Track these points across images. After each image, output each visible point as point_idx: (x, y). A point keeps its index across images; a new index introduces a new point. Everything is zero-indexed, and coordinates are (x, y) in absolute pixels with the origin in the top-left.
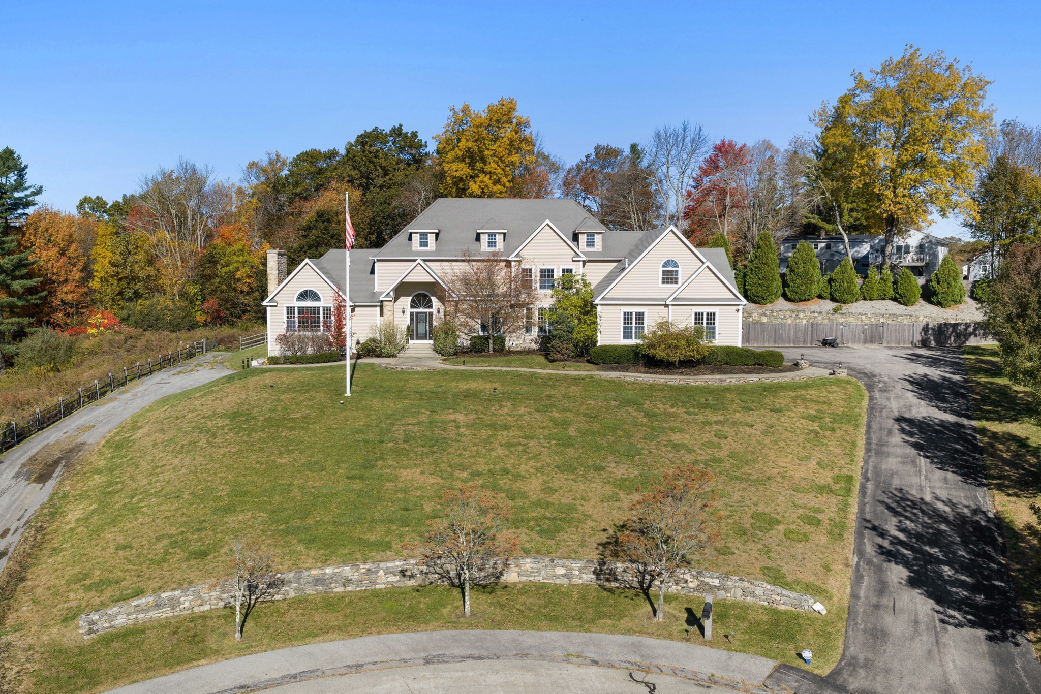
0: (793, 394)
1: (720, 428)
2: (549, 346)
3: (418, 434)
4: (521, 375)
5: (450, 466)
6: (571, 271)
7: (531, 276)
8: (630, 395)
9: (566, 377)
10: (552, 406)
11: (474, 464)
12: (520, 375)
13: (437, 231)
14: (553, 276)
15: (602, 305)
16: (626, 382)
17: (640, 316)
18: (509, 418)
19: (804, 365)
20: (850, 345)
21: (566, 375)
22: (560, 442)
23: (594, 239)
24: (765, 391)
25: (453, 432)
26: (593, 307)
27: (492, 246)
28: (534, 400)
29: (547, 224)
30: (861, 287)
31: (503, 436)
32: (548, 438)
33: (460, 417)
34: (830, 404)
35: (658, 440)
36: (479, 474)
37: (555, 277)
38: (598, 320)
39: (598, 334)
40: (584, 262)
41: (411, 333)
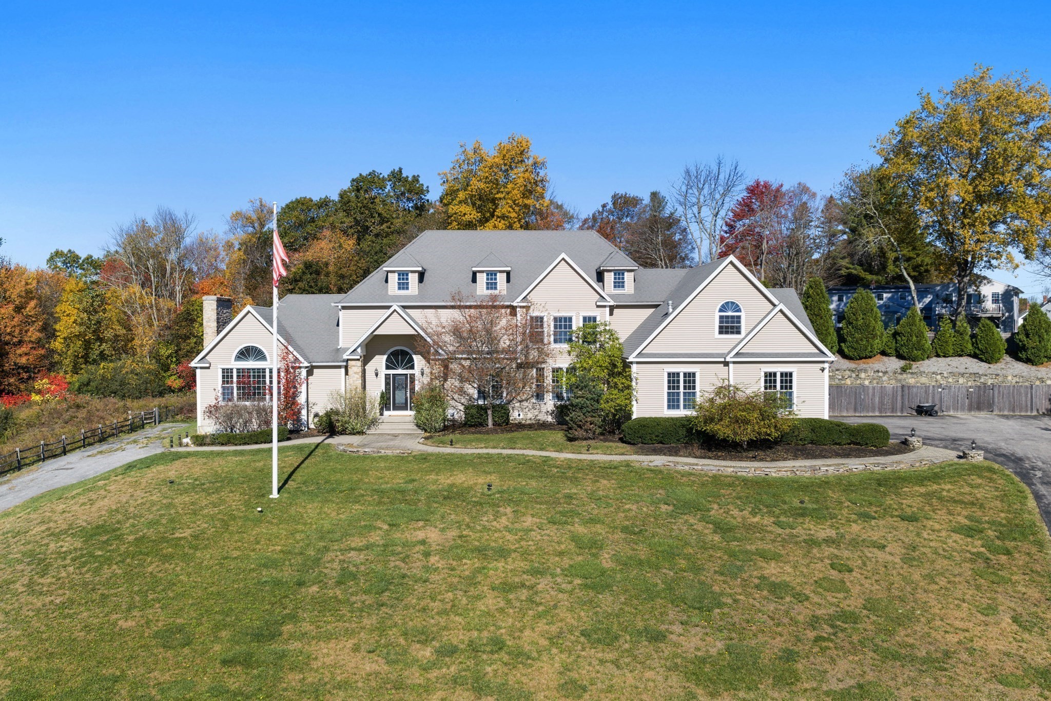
0: (922, 490)
1: (836, 552)
2: (567, 419)
3: (362, 568)
4: (529, 461)
5: (405, 634)
6: (595, 319)
7: (542, 326)
8: (687, 493)
9: (592, 465)
10: (573, 513)
11: (445, 628)
12: (526, 462)
13: (420, 269)
14: (570, 327)
15: (638, 363)
16: (676, 472)
17: (690, 378)
18: (509, 537)
19: (917, 444)
20: (951, 413)
21: (592, 461)
22: (589, 581)
23: (623, 278)
24: (880, 485)
25: (418, 564)
26: (627, 365)
27: (492, 288)
28: (546, 503)
29: (563, 259)
30: (933, 341)
31: (496, 569)
32: (569, 572)
33: (433, 535)
34: (982, 506)
35: (745, 576)
36: (452, 651)
37: (574, 328)
38: (634, 384)
39: (634, 403)
40: (612, 308)
41: (386, 402)
